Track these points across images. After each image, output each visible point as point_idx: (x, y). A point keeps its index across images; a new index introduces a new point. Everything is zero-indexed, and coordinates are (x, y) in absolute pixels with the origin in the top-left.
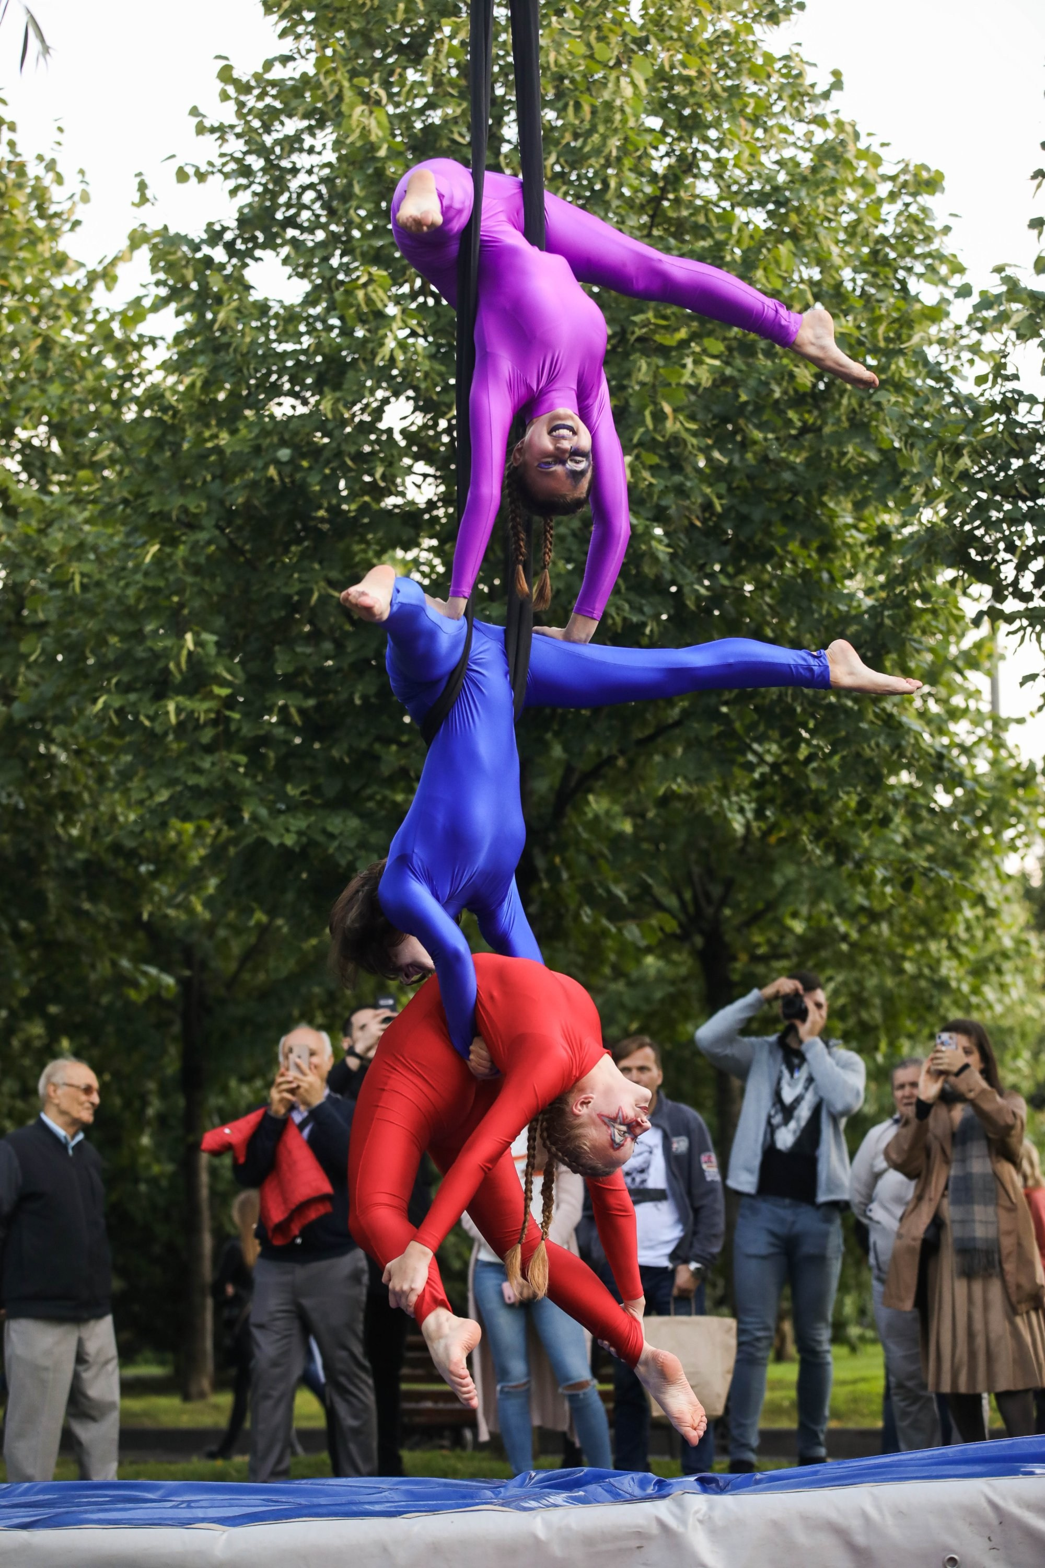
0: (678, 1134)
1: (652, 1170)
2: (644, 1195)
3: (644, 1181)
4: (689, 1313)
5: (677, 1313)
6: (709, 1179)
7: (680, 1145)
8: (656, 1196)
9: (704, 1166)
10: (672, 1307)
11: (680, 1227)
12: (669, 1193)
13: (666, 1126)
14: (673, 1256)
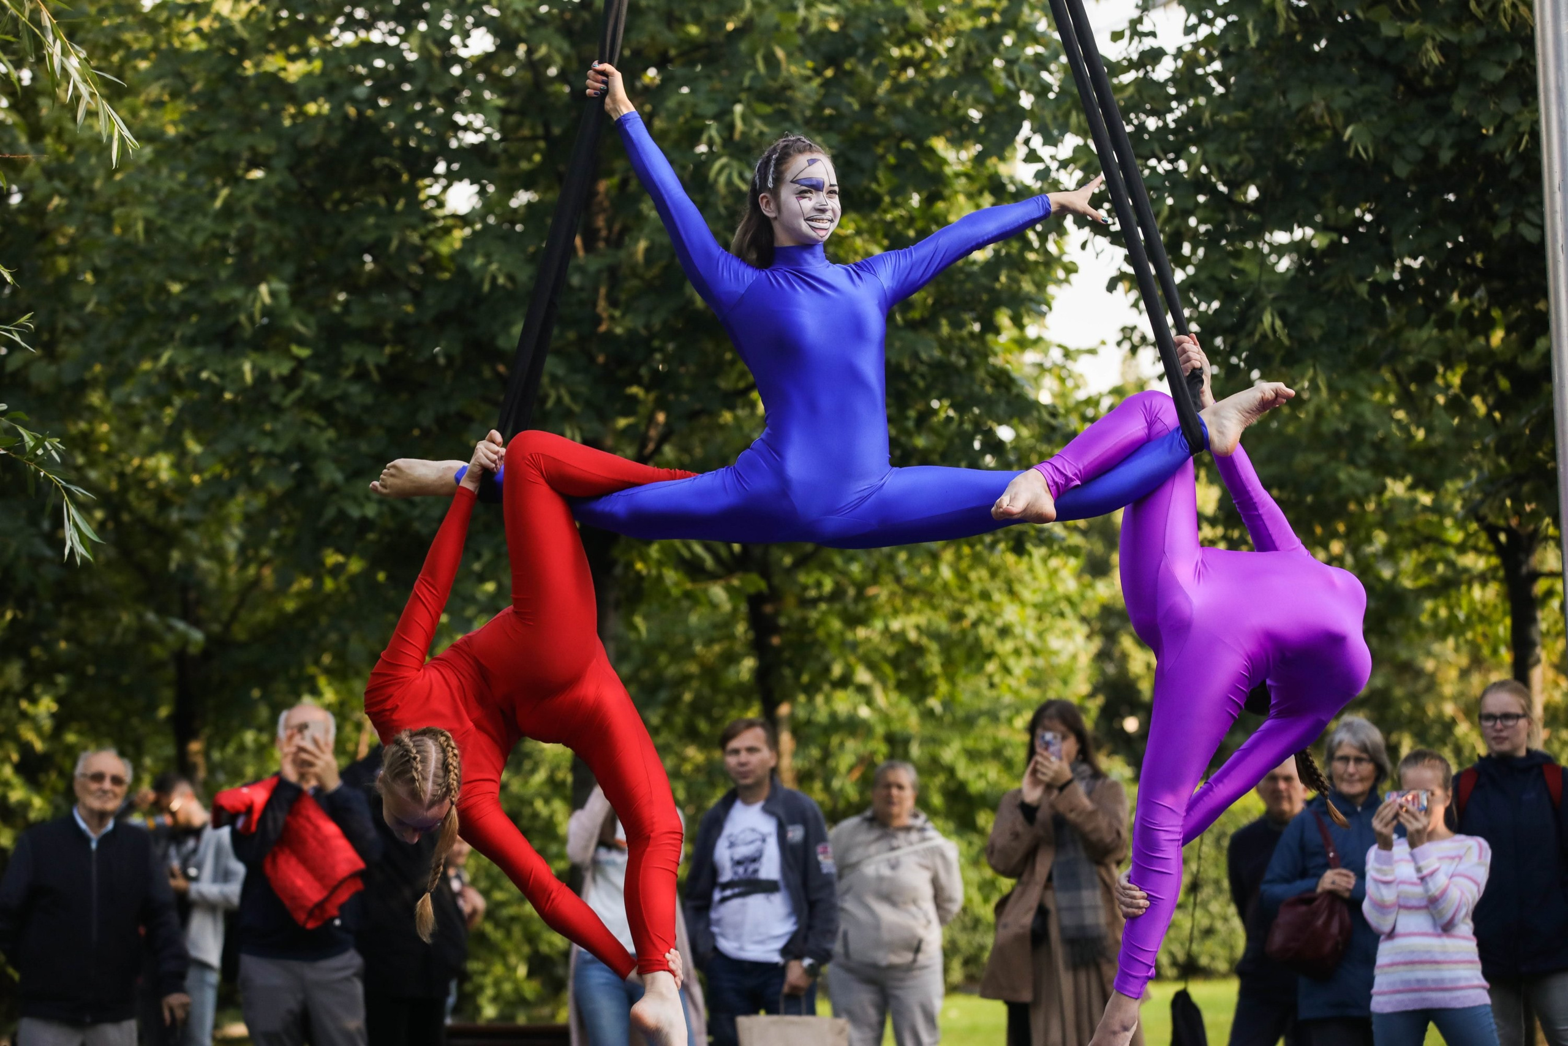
0: (793, 822)
1: (765, 860)
2: (752, 886)
3: (756, 871)
4: (799, 1013)
5: (787, 1012)
6: (825, 870)
7: (796, 834)
8: (769, 887)
9: (821, 858)
10: (782, 1006)
11: (793, 920)
12: (782, 884)
13: (781, 812)
14: (785, 951)
